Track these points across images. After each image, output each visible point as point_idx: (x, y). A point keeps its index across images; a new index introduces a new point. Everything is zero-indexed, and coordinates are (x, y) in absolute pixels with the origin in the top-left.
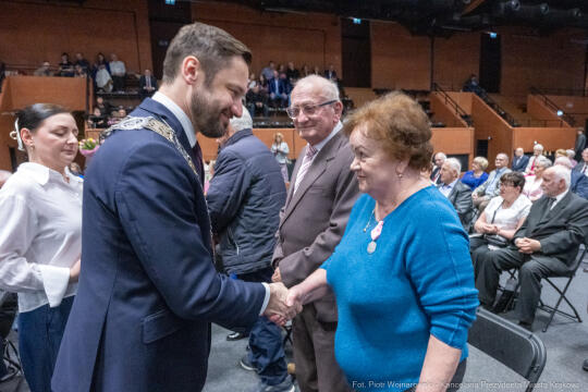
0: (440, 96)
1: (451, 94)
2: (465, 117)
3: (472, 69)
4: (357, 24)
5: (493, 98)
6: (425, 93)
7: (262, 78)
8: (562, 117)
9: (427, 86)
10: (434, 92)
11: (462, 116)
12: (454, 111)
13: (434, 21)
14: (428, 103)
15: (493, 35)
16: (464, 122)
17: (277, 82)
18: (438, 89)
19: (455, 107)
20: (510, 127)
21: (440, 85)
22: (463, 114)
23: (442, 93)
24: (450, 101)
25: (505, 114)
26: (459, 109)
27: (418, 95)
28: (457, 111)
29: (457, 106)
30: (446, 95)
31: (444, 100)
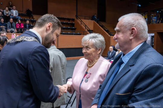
0: (79, 21)
1: (84, 20)
3: (94, 12)
5: (103, 24)
6: (73, 20)
9: (74, 18)
10: (76, 19)
11: (88, 30)
12: (84, 28)
14: (74, 24)
16: (88, 32)
18: (78, 18)
19: (85, 26)
20: (109, 36)
21: (79, 17)
22: (88, 29)
23: (79, 20)
24: (83, 23)
25: (107, 30)
26: (86, 27)
27: (71, 20)
28: (86, 28)
29: (86, 25)
30: (81, 21)
31: (80, 23)
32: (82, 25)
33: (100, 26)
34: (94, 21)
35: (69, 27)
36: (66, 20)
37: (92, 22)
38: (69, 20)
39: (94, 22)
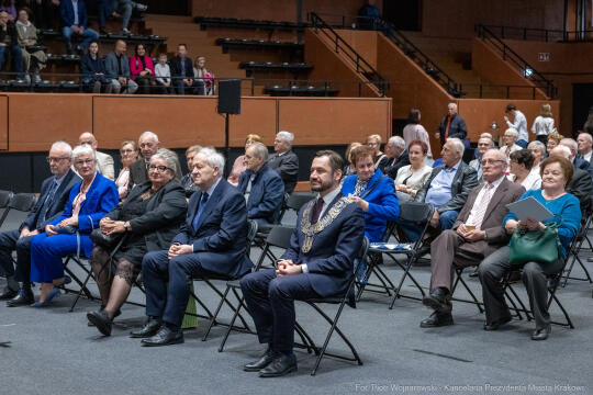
0: (326, 38)
1: (343, 33)
2: (372, 75)
8: (532, 78)
10: (312, 30)
11: (366, 74)
12: (353, 67)
14: (301, 48)
16: (372, 86)
18: (319, 24)
19: (355, 58)
20: (451, 98)
22: (369, 70)
23: (326, 30)
24: (345, 47)
25: (436, 71)
26: (361, 62)
28: (358, 66)
29: (359, 57)
30: (337, 37)
31: (334, 45)
32: (342, 56)
34: (381, 34)
37: (372, 36)
39: (378, 37)
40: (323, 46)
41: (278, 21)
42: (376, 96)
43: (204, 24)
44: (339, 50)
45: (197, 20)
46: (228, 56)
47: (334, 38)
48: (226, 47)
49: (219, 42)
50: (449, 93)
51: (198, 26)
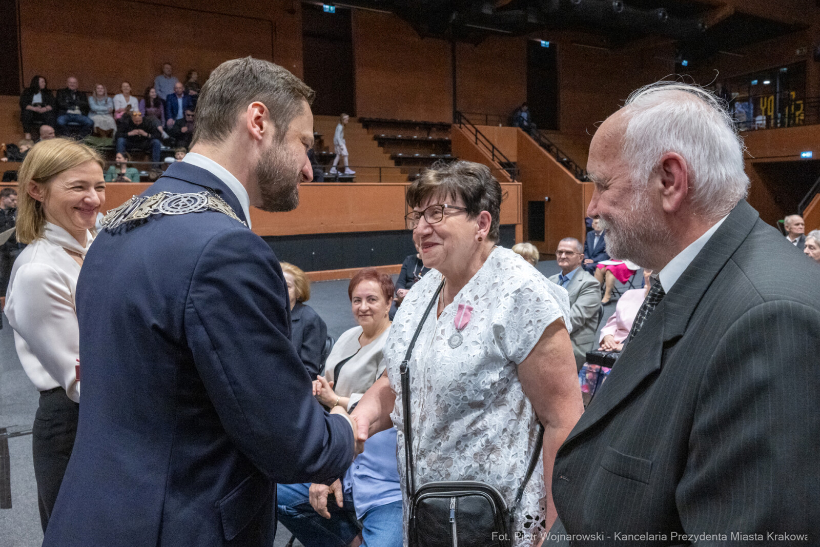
0: (467, 132)
1: (485, 129)
2: (507, 165)
4: (329, 14)
5: (550, 137)
6: (444, 127)
7: (153, 93)
9: (447, 117)
10: (457, 126)
11: (501, 164)
12: (489, 155)
13: (454, 16)
14: (449, 142)
15: (544, 43)
16: (506, 173)
17: (180, 101)
18: (463, 121)
19: (491, 148)
20: (578, 182)
21: (466, 116)
22: (504, 160)
23: (469, 126)
24: (483, 139)
25: (568, 162)
26: (496, 152)
27: (434, 129)
28: (493, 155)
29: (494, 147)
30: (477, 131)
31: (473, 138)
32: (480, 147)
33: (542, 149)
35: (433, 155)
36: (417, 128)
37: (514, 131)
38: (427, 127)
39: (518, 132)
40: (465, 139)
41: (435, 121)
42: (508, 181)
43: (367, 124)
44: (478, 142)
45: (361, 120)
46: (381, 149)
47: (474, 131)
48: (382, 142)
49: (376, 138)
50: (577, 177)
51: (361, 125)
